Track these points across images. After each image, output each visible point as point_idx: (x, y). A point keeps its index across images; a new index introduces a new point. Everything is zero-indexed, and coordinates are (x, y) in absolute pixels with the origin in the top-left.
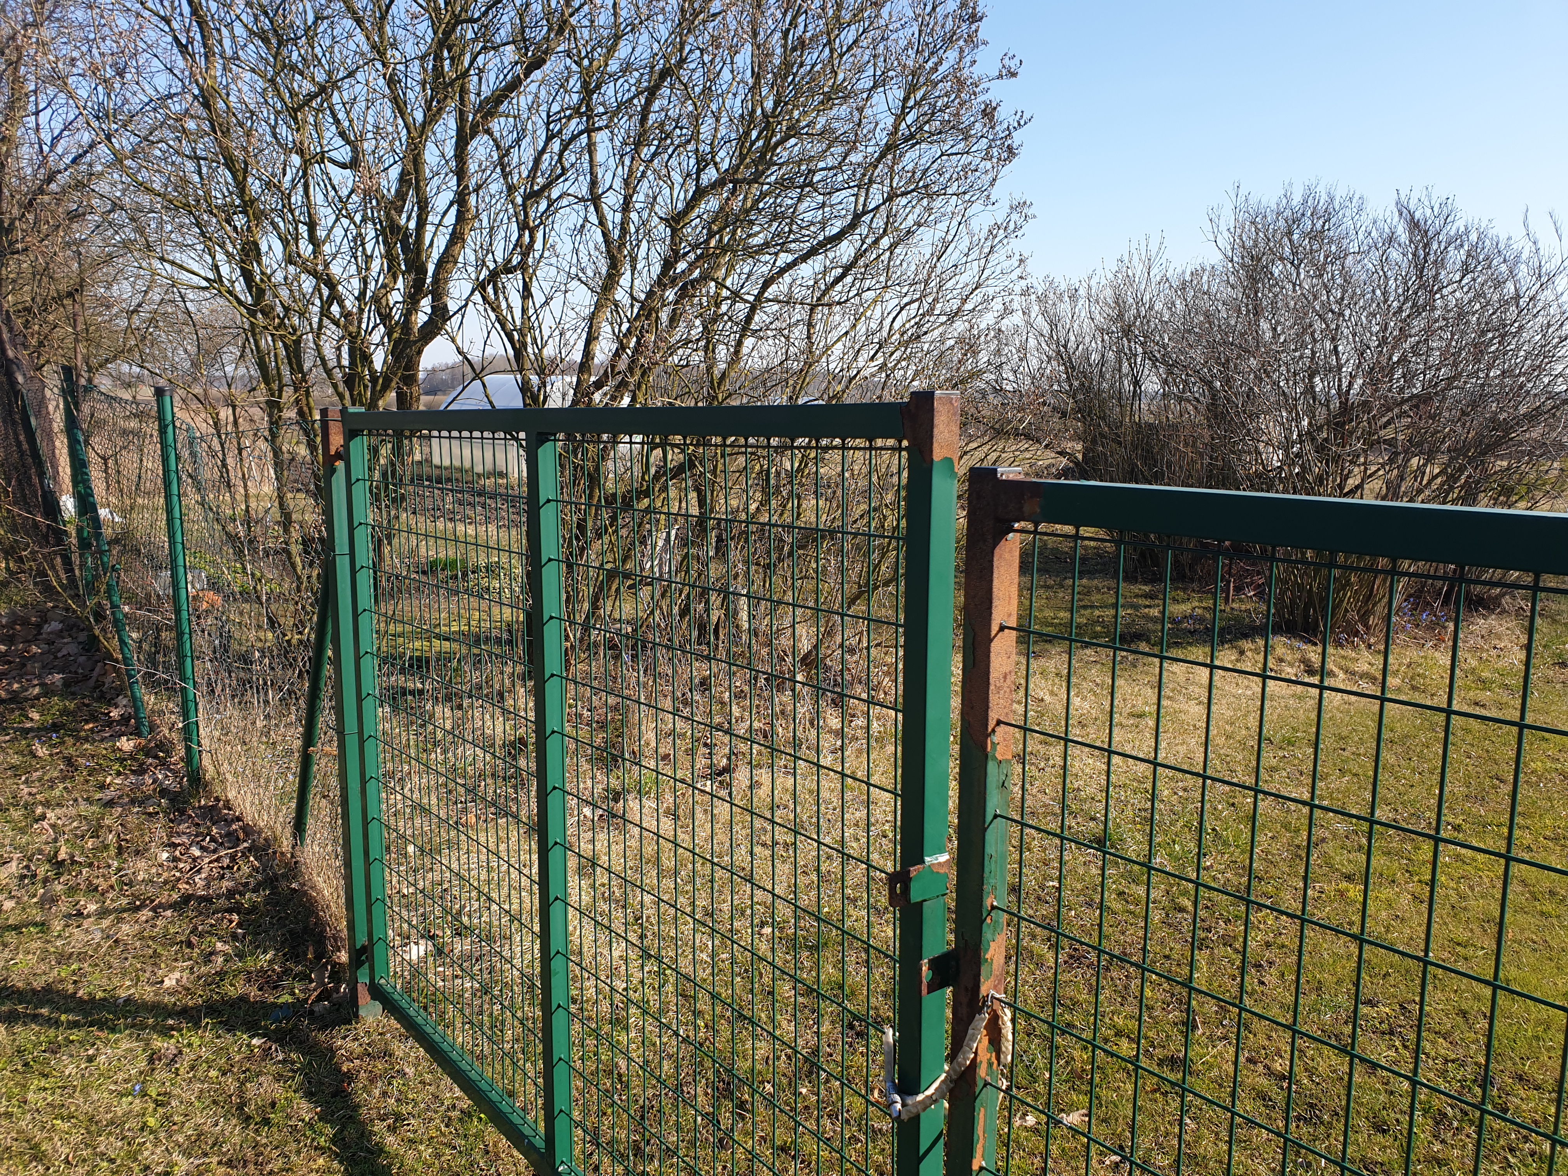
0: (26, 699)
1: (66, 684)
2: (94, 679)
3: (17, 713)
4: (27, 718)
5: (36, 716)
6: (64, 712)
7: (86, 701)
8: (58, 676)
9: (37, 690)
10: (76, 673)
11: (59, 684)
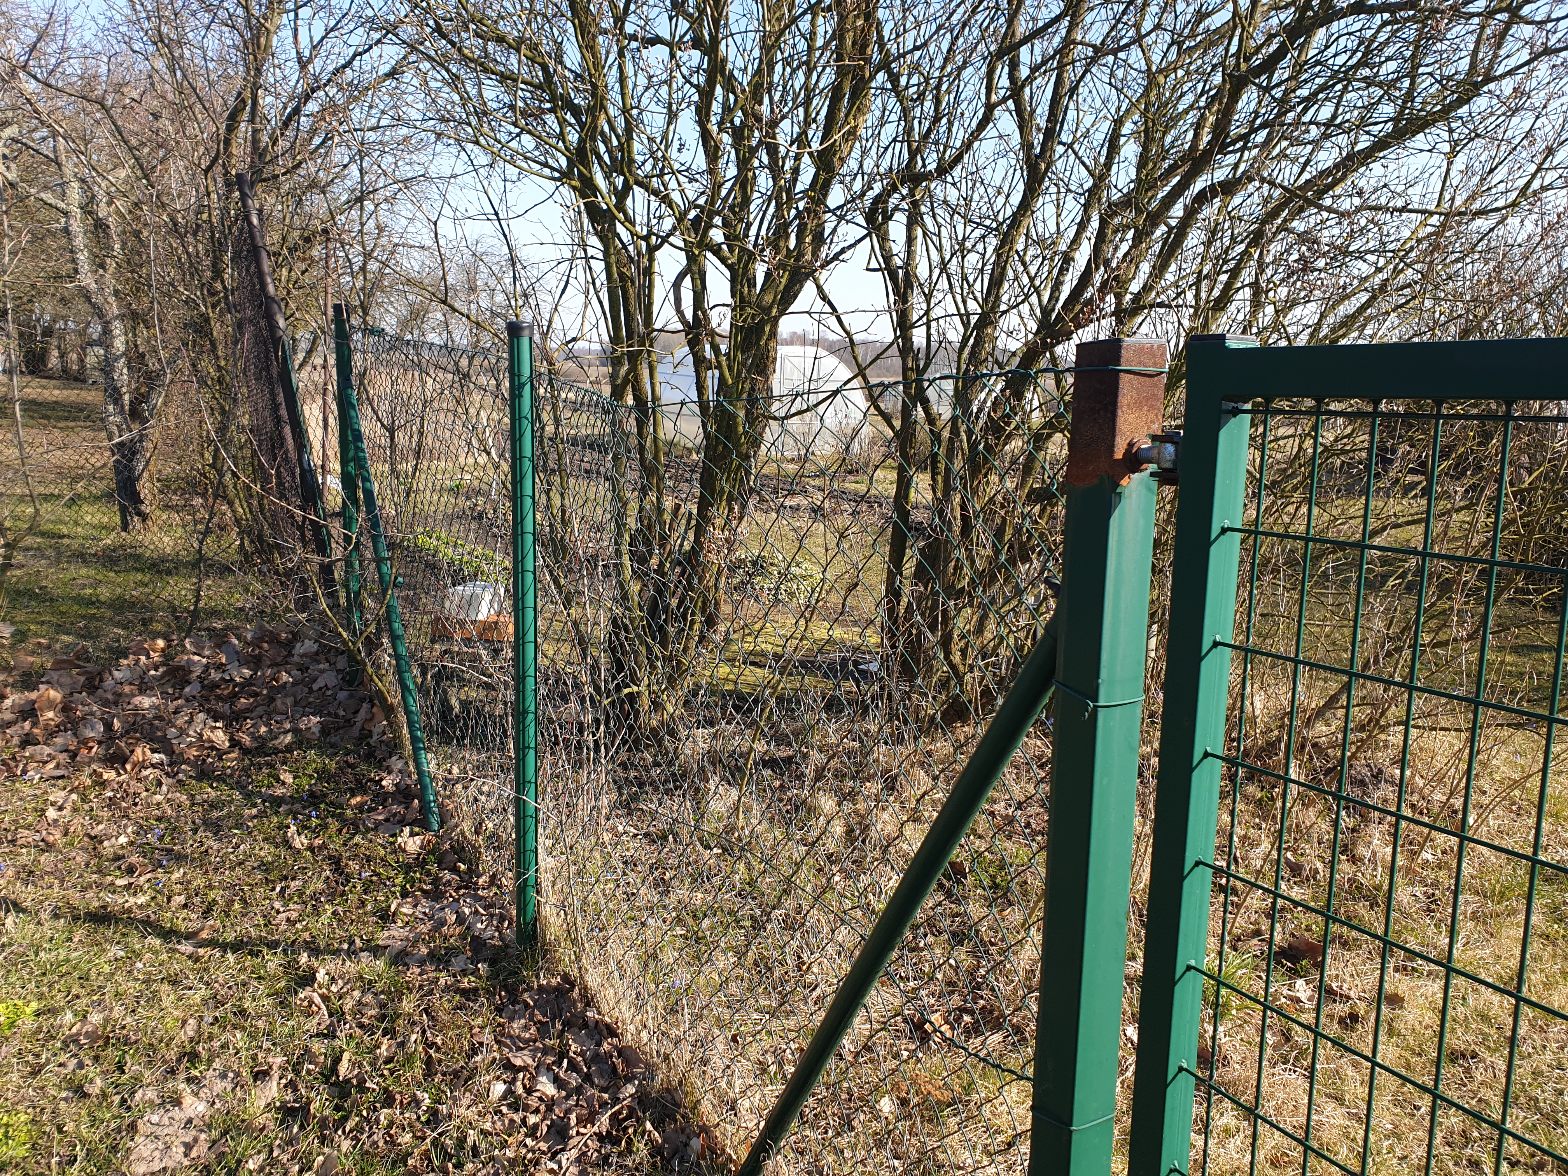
0: (276, 751)
1: (325, 730)
2: (359, 725)
3: (265, 771)
4: (278, 780)
5: (288, 778)
6: (323, 774)
7: (351, 760)
8: (315, 719)
9: (289, 738)
10: (337, 716)
11: (316, 730)
